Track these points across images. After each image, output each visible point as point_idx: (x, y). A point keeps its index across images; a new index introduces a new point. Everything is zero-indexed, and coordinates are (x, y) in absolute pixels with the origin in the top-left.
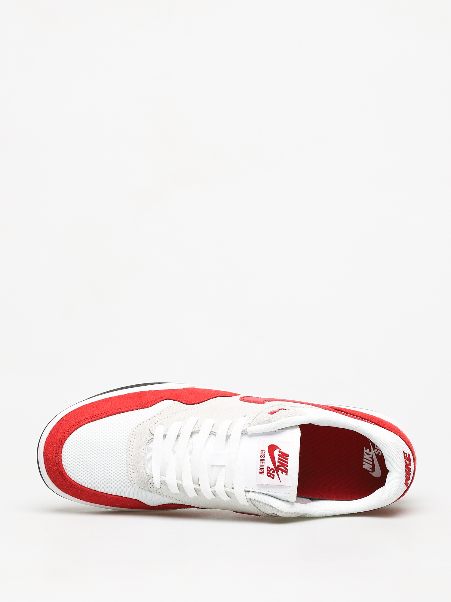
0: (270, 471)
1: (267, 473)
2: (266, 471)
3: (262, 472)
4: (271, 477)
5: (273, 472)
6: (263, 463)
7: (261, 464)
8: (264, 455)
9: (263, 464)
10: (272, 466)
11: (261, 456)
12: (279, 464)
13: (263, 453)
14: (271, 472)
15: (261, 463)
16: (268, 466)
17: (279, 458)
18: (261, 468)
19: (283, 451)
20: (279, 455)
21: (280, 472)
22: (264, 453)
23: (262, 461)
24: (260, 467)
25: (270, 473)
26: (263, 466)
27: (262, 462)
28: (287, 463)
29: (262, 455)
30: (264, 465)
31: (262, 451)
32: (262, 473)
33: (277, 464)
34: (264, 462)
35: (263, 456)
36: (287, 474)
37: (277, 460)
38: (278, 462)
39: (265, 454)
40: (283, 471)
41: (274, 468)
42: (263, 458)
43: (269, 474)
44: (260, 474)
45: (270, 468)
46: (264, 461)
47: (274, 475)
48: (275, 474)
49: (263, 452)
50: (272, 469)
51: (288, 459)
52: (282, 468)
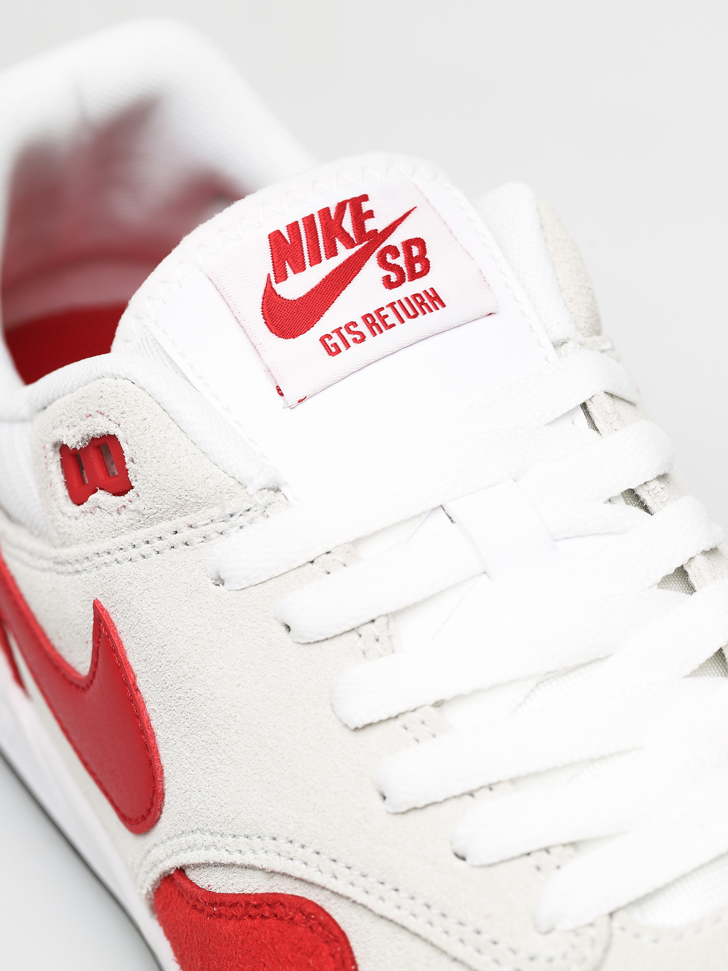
0: (396, 268)
1: (414, 276)
2: (410, 288)
3: (427, 301)
4: (423, 251)
5: (396, 254)
6: (382, 313)
7: (392, 319)
8: (343, 331)
9: (388, 311)
10: (372, 271)
11: (358, 337)
12: (339, 245)
13: (336, 339)
14: (400, 261)
15: (389, 321)
16: (383, 287)
17: (316, 259)
18: (412, 313)
19: (268, 268)
20: (299, 268)
21: (370, 225)
22: (335, 335)
23: (378, 321)
24: (409, 316)
25: (411, 261)
26: (397, 306)
27: (383, 319)
28: (309, 220)
29: (349, 338)
30: (392, 305)
31: (333, 350)
32: (435, 300)
33: (344, 253)
34: (378, 312)
35: (350, 332)
36: (365, 198)
37: (328, 266)
38: (332, 252)
39: (338, 331)
40: (360, 217)
41: (373, 260)
42: (362, 327)
43: (418, 267)
44: (444, 305)
45: (386, 273)
46: (369, 315)
47: (408, 245)
48: (396, 240)
49: (335, 345)
50: (383, 263)
51: (293, 228)
52: (347, 224)
